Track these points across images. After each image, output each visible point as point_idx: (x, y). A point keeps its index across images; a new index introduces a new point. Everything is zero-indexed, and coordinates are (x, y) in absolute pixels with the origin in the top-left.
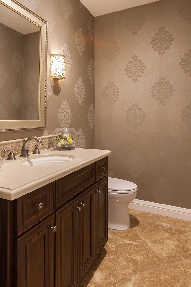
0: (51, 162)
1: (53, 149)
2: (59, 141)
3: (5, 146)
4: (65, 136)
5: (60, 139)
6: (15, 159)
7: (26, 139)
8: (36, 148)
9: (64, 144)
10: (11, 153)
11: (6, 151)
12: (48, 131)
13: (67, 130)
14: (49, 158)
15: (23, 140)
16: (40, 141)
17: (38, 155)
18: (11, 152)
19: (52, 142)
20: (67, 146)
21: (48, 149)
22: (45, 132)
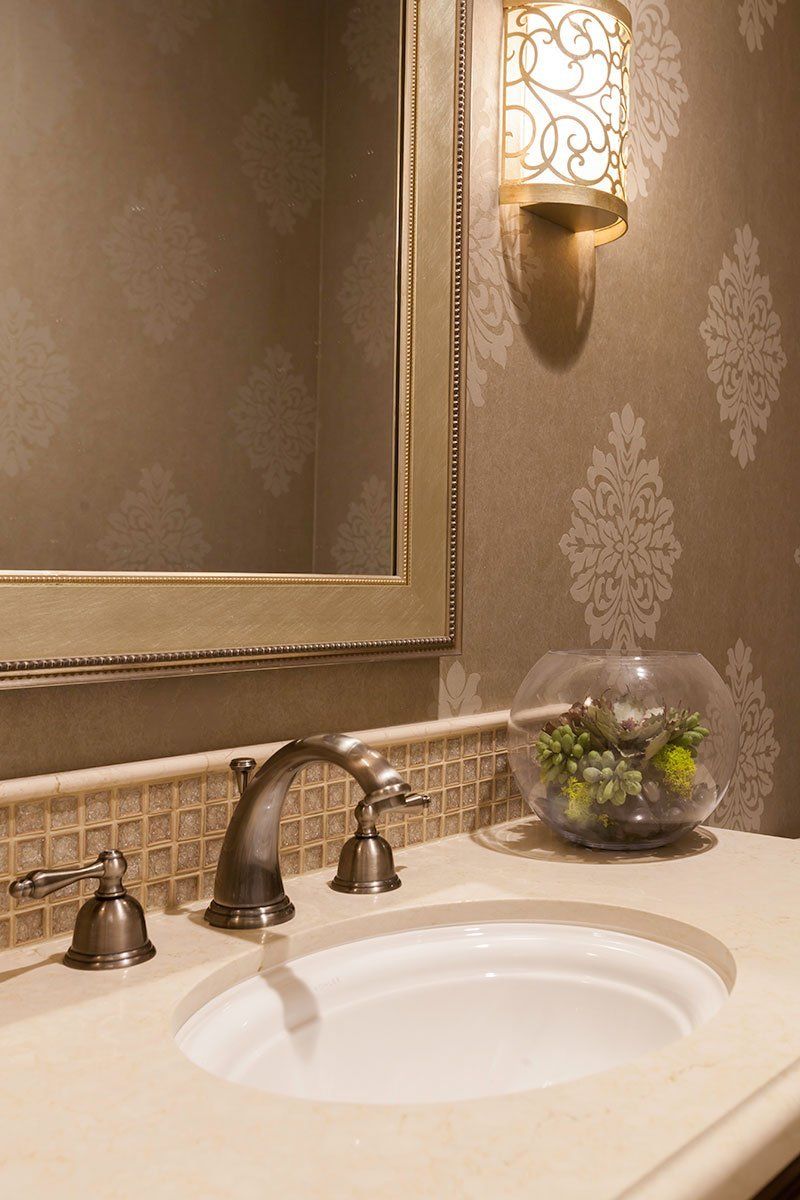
0: (491, 975)
1: (517, 837)
2: (573, 765)
3: (55, 826)
4: (627, 725)
5: (578, 747)
6: (145, 951)
7: (263, 752)
8: (360, 837)
9: (621, 800)
10: (102, 898)
11: (49, 881)
12: (476, 677)
13: (642, 673)
14: (477, 938)
15: (234, 763)
16: (390, 782)
17: (374, 903)
18: (103, 889)
19: (507, 768)
20: (639, 818)
21: (472, 829)
22: (454, 678)
